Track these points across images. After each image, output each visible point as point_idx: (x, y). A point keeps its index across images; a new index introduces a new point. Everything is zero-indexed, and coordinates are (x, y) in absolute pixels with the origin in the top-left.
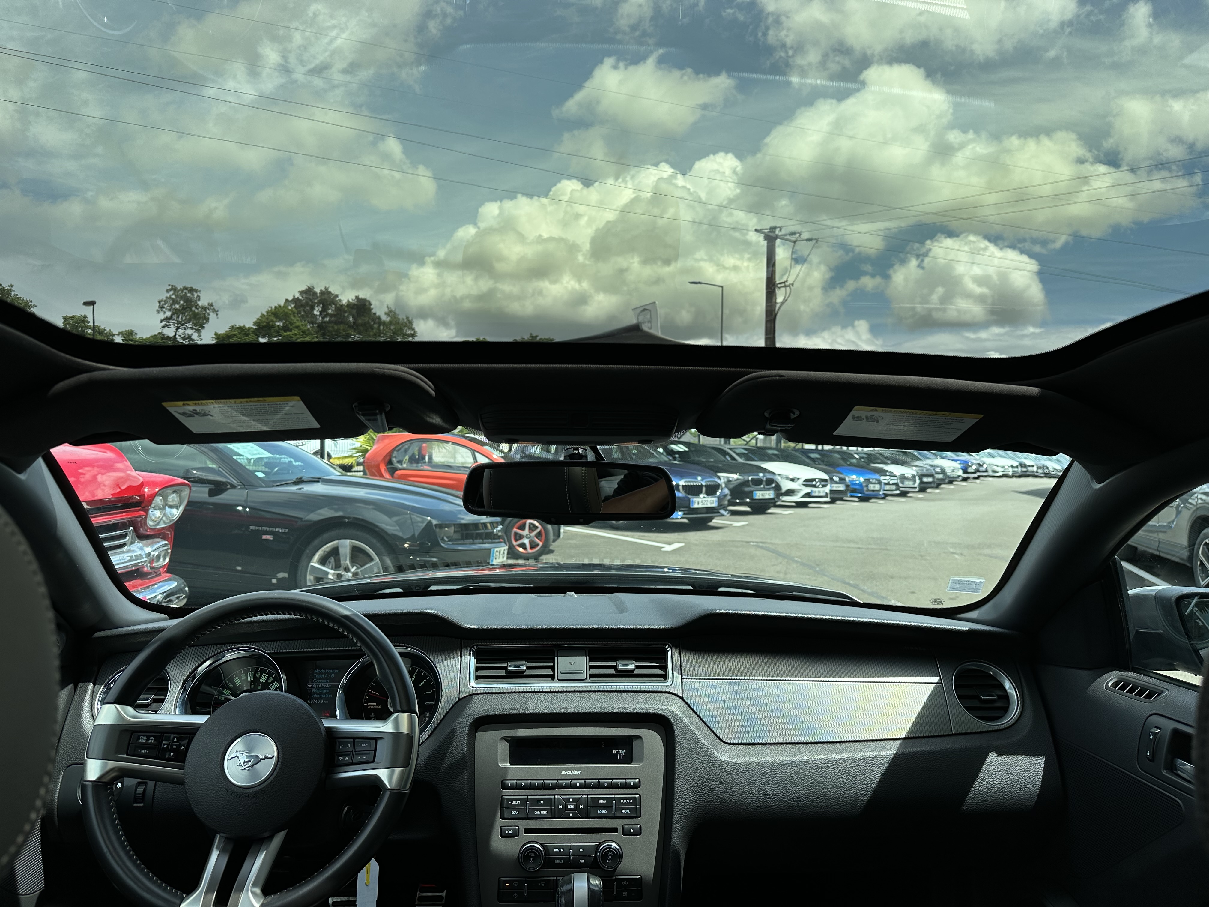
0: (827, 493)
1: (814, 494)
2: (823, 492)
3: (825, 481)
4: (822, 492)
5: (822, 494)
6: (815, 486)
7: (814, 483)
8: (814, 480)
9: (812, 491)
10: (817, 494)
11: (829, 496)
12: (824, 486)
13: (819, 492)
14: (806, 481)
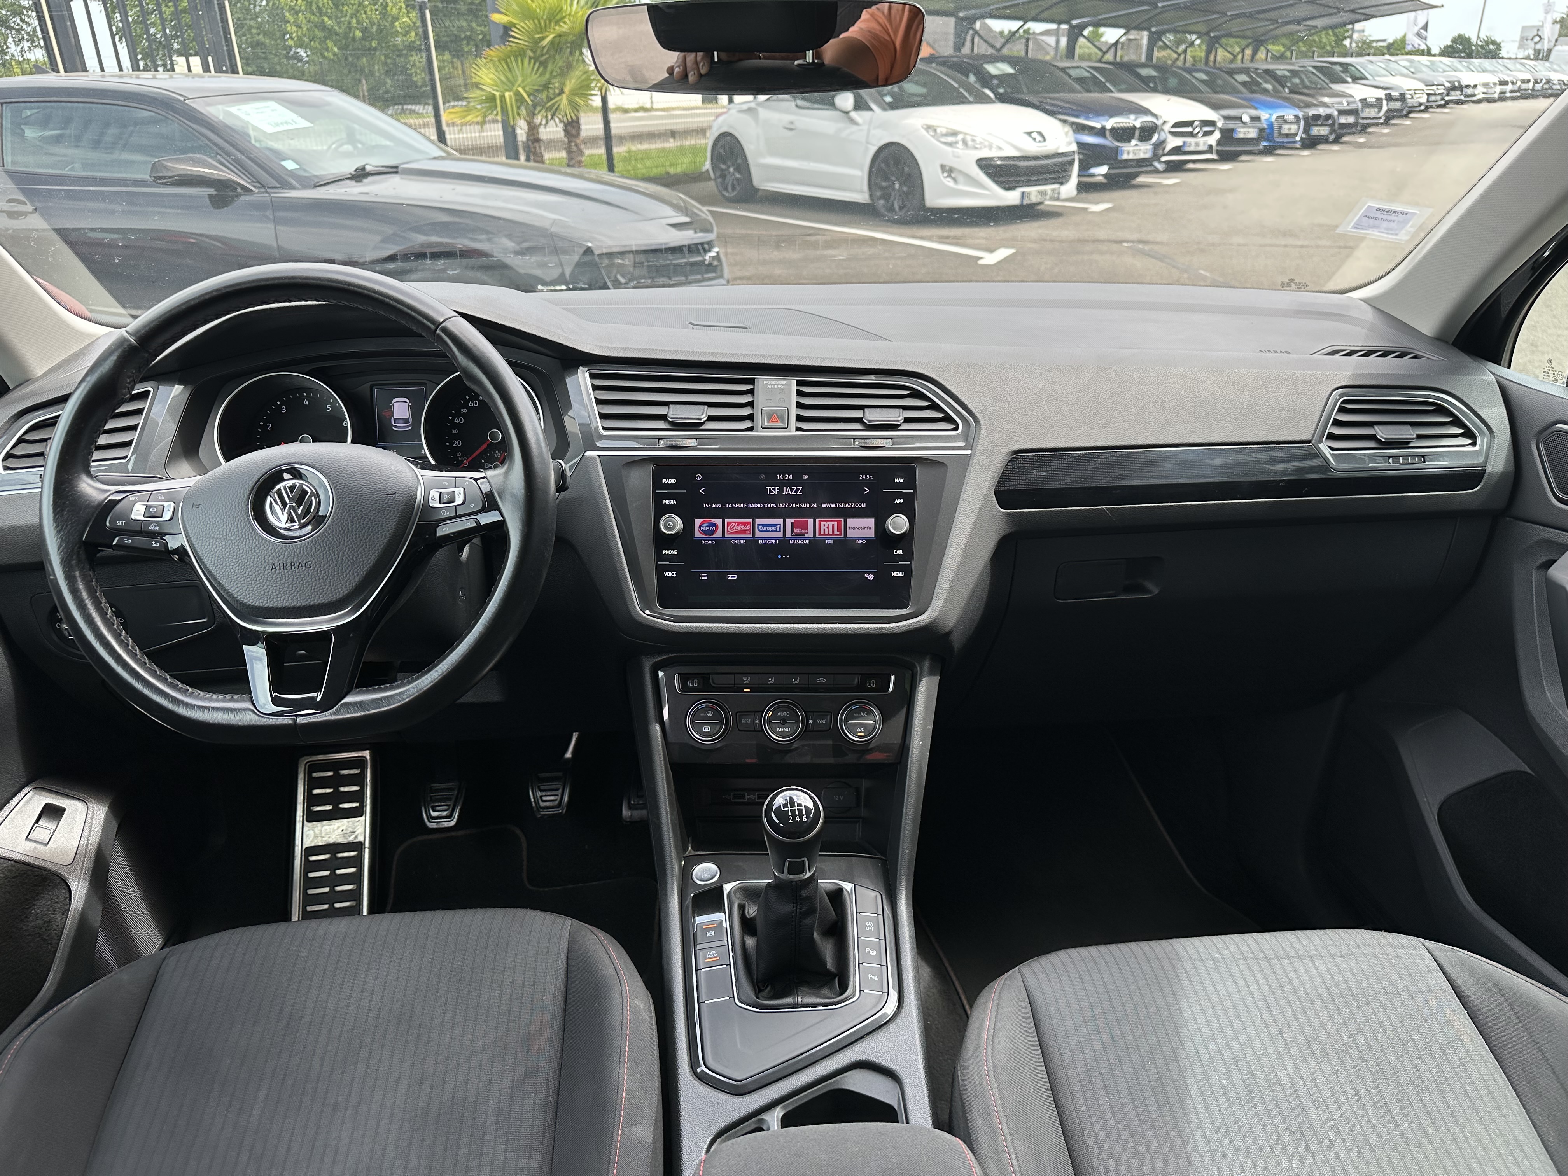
0: (1211, 146)
1: (1187, 149)
2: (1204, 144)
3: (1212, 123)
4: (1202, 144)
5: (1201, 148)
6: (1191, 135)
7: (1189, 129)
8: (1190, 123)
9: (1184, 143)
10: (1192, 148)
11: (1215, 148)
12: (1206, 134)
13: (1197, 144)
14: (1177, 125)
